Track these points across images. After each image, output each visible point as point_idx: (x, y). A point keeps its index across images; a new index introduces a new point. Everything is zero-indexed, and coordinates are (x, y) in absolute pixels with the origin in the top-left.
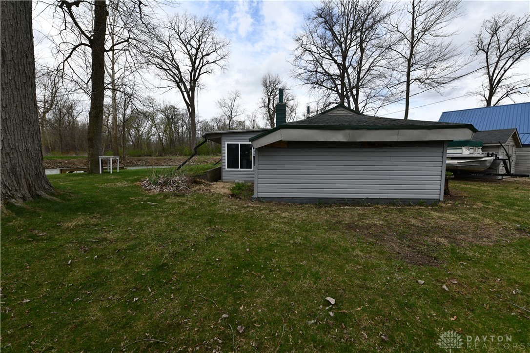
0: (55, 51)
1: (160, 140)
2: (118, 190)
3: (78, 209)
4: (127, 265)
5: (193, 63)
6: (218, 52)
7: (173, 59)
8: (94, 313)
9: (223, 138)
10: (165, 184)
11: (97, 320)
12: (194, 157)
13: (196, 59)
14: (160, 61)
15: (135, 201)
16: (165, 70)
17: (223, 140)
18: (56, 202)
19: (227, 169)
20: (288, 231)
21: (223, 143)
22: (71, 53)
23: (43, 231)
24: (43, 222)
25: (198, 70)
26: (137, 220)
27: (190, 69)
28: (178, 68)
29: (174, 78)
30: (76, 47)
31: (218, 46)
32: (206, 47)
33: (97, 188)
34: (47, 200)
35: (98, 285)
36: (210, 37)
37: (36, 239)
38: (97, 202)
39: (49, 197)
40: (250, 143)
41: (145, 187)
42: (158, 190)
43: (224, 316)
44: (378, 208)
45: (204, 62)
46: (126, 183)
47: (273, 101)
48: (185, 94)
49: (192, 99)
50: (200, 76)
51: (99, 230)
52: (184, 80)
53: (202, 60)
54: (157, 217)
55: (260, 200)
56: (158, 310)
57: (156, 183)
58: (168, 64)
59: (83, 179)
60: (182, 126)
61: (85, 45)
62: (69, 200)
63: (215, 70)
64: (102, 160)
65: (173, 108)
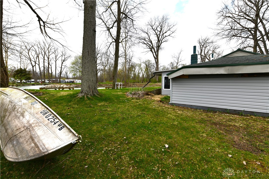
0: (105, 46)
1: (143, 75)
2: (118, 95)
3: (103, 100)
4: (109, 118)
5: (158, 38)
6: (171, 30)
7: (150, 39)
8: (95, 127)
9: (162, 74)
10: (134, 94)
11: (95, 129)
12: (149, 83)
13: (159, 36)
14: (144, 41)
15: (121, 99)
16: (146, 44)
17: (162, 75)
18: (99, 97)
19: (164, 89)
20: (174, 119)
21: (162, 77)
22: (110, 46)
23: (93, 105)
24: (93, 103)
25: (161, 41)
26: (119, 106)
27: (157, 41)
28: (151, 42)
29: (150, 47)
30: (111, 43)
31: (170, 27)
32: (165, 29)
33: (112, 94)
34: (96, 96)
35: (99, 122)
36: (167, 23)
37: (90, 107)
38: (110, 99)
39: (97, 95)
40: (167, 76)
41: (127, 95)
42: (131, 96)
43: (125, 138)
44: (252, 118)
45: (164, 37)
46: (121, 93)
47: (205, 51)
48: (154, 54)
49: (157, 56)
50: (162, 44)
51: (106, 107)
52: (154, 47)
53: (163, 36)
54: (126, 106)
55: (172, 104)
56: (109, 131)
57: (131, 94)
58: (147, 41)
59: (109, 91)
60: (153, 68)
61: (114, 42)
62: (102, 97)
63: (169, 39)
64: (116, 84)
65: (149, 61)
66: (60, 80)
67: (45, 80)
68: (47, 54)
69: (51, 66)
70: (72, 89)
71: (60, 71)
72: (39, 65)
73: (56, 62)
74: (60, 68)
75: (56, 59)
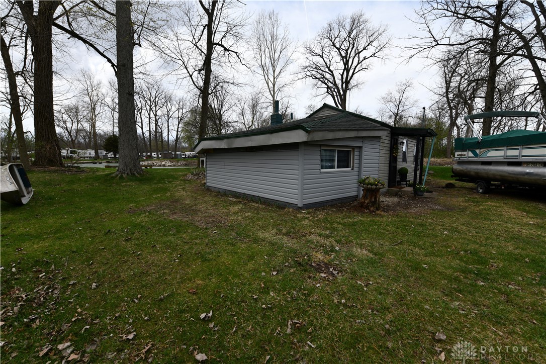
5: (346, 64)
25: (352, 70)
27: (342, 72)
34: (135, 176)
39: (137, 175)
50: (354, 76)
66: (175, 153)
67: (151, 154)
68: (154, 109)
69: (161, 129)
70: (149, 168)
71: (175, 138)
72: (142, 128)
73: (168, 122)
74: (176, 132)
75: (168, 116)
